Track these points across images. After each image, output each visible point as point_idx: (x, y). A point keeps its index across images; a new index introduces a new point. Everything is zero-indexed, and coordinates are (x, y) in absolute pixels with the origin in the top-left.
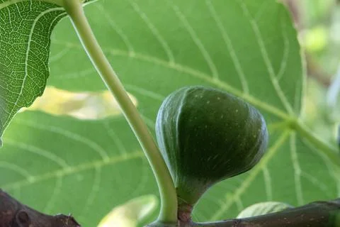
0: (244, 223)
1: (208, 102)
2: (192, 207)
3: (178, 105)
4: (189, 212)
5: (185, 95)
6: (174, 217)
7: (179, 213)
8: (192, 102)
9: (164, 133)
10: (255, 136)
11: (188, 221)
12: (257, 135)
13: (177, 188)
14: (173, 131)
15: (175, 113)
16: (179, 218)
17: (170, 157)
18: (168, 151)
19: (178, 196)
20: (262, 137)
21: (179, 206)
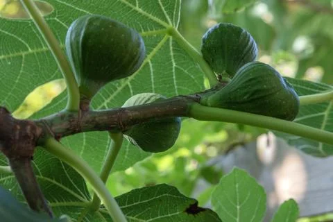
0: (127, 111)
1: (103, 29)
2: (90, 100)
3: (82, 29)
4: (88, 104)
5: (86, 22)
6: (77, 107)
7: (81, 104)
8: (92, 28)
9: (72, 48)
10: (135, 53)
11: (87, 110)
12: (137, 53)
13: (80, 87)
14: (78, 48)
15: (79, 35)
16: (81, 108)
17: (75, 65)
18: (74, 60)
19: (81, 93)
20: (141, 54)
21: (81, 99)
